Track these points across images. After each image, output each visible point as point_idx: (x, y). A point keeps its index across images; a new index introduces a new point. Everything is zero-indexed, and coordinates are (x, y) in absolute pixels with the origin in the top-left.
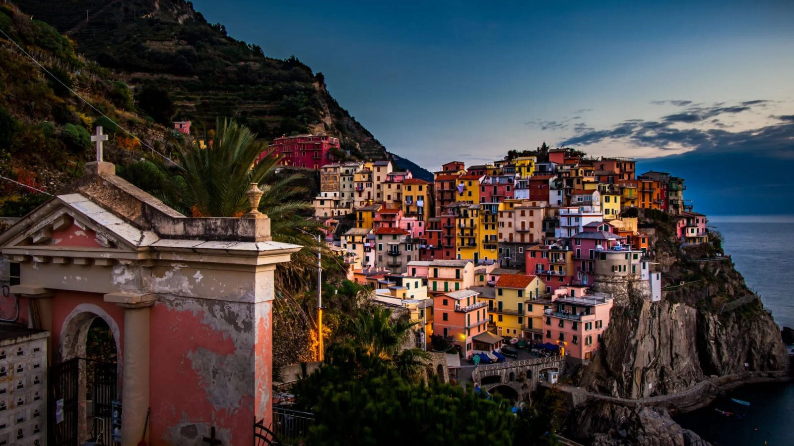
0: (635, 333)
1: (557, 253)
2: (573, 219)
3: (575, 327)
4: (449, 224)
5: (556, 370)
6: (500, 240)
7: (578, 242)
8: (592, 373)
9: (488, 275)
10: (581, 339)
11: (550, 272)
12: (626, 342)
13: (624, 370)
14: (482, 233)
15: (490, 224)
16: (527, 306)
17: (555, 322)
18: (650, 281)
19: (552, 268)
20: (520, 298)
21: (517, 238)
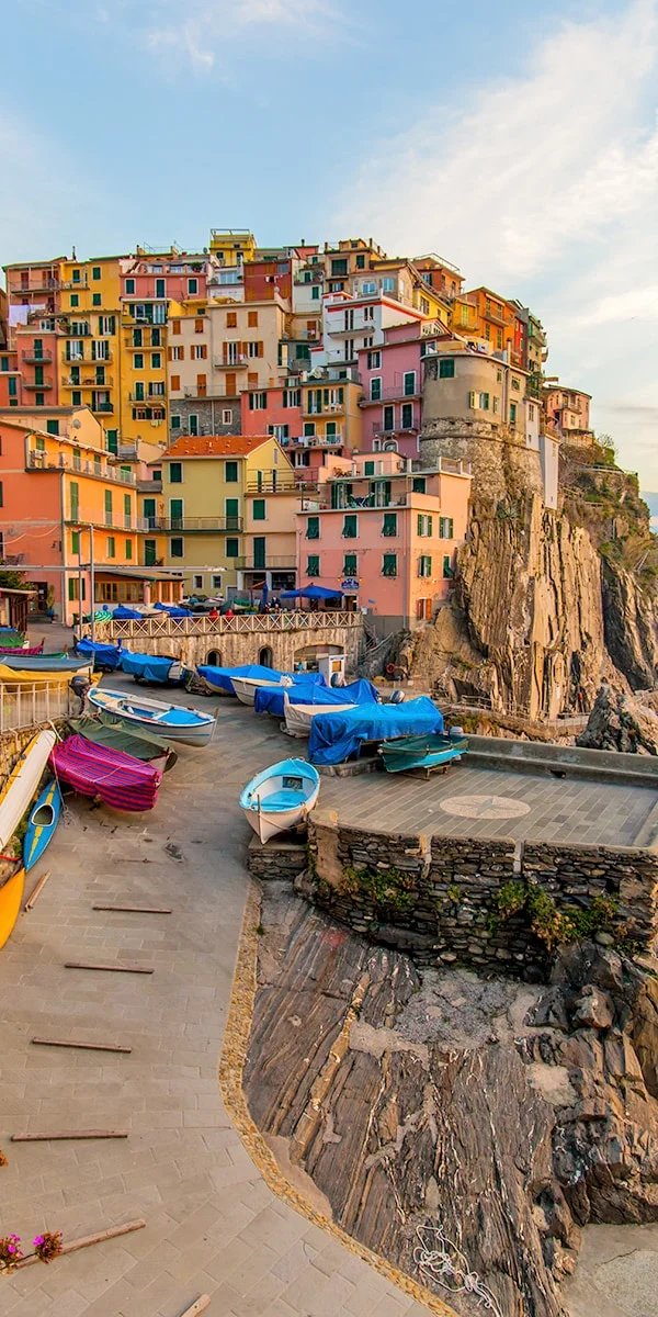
0: (526, 561)
1: (322, 389)
2: (359, 313)
3: (390, 529)
4: (39, 354)
5: (340, 649)
6: (173, 395)
7: (374, 362)
8: (436, 652)
9: (143, 466)
10: (407, 559)
11: (304, 440)
12: (510, 577)
13: (512, 644)
14: (125, 378)
15: (148, 352)
16: (250, 504)
17: (332, 527)
18: (541, 453)
19: (310, 430)
20: (232, 484)
21: (217, 387)
